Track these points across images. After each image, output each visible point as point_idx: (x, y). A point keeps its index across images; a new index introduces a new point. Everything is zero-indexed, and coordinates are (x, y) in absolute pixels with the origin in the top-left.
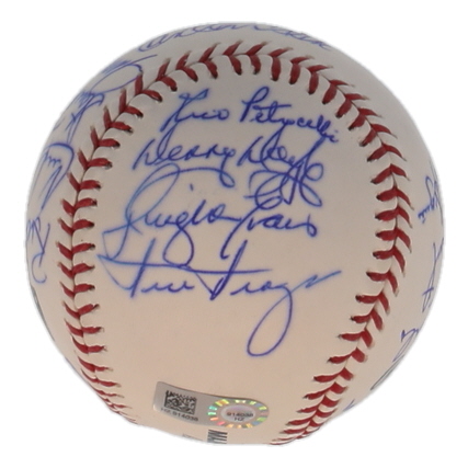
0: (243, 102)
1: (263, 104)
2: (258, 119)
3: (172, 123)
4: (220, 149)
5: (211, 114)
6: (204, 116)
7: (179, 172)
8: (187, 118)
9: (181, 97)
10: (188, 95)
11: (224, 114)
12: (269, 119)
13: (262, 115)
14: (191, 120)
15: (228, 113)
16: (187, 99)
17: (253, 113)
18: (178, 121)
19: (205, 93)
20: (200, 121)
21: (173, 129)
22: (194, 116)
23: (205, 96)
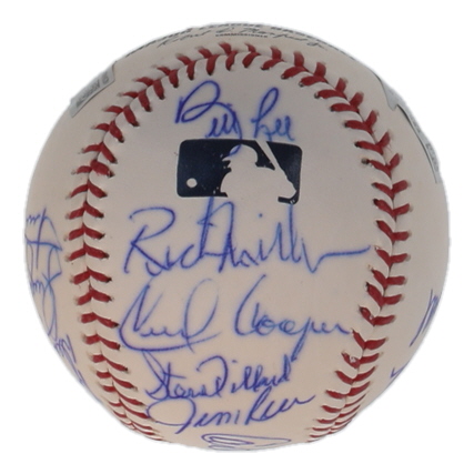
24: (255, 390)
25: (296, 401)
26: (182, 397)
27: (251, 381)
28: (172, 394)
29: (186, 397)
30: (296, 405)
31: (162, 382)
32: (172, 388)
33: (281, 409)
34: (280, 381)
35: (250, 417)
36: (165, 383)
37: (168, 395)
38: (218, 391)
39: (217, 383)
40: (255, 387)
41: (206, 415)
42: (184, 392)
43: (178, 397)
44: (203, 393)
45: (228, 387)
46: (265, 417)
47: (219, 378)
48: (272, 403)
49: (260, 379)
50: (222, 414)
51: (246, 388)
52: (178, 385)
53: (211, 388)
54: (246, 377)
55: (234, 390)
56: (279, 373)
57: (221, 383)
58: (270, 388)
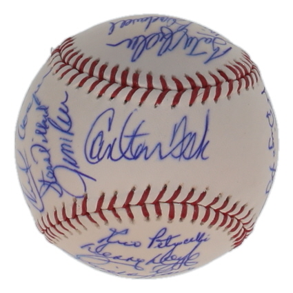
0: (150, 238)
1: (162, 238)
2: (159, 246)
3: (105, 242)
4: (135, 259)
5: (130, 243)
6: (125, 244)
7: (109, 261)
8: (115, 242)
9: (111, 230)
10: (116, 230)
11: (138, 244)
12: (166, 245)
13: (161, 244)
14: (117, 244)
15: (140, 244)
16: (115, 232)
17: (156, 243)
18: (109, 242)
19: (126, 231)
20: (123, 246)
21: (105, 245)
22: (119, 242)
23: (126, 233)
24: (48, 128)
25: (63, 103)
26: (53, 174)
27: (42, 130)
28: (54, 180)
29: (53, 171)
30: (67, 104)
31: (49, 186)
32: (51, 180)
33: (66, 113)
34: (47, 113)
35: (67, 132)
36: (50, 185)
37: (56, 182)
38: (46, 151)
39: (42, 151)
40: (46, 128)
41: (65, 160)
42: (50, 172)
43: (54, 176)
44: (49, 160)
45: (44, 144)
46: (70, 122)
47: (40, 150)
48: (59, 118)
49: (42, 124)
50: (63, 150)
51: (46, 133)
52: (47, 176)
53: (45, 155)
54: (40, 133)
55: (46, 141)
56: (43, 112)
57: (42, 149)
58: (49, 119)
